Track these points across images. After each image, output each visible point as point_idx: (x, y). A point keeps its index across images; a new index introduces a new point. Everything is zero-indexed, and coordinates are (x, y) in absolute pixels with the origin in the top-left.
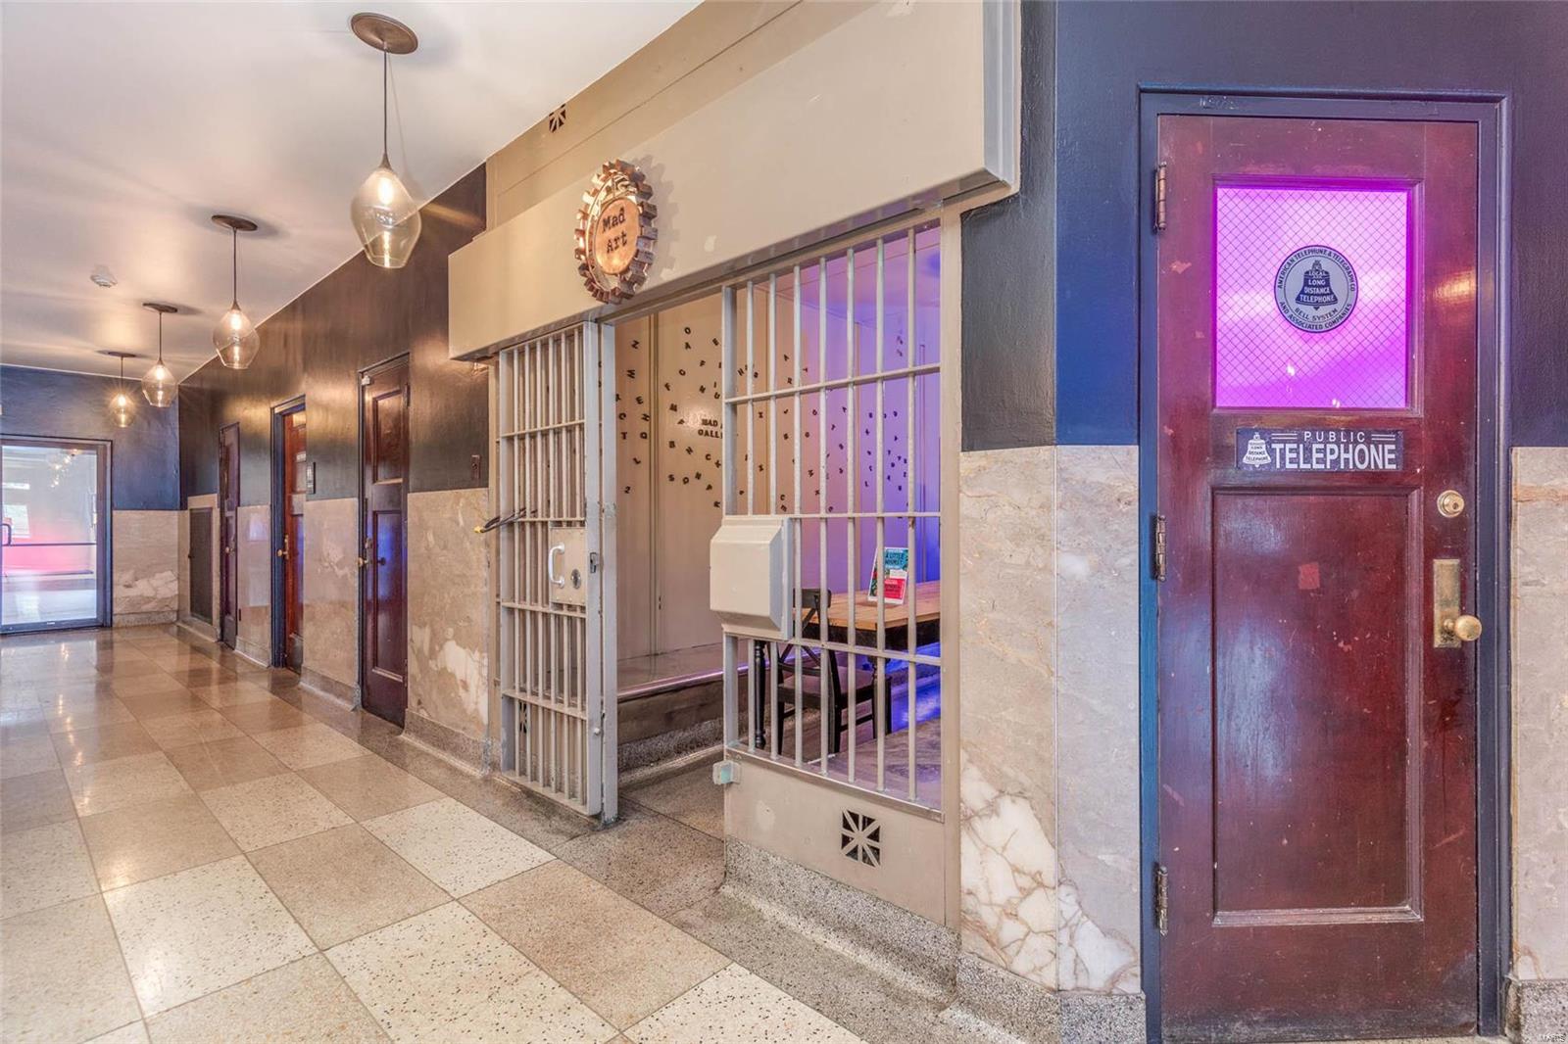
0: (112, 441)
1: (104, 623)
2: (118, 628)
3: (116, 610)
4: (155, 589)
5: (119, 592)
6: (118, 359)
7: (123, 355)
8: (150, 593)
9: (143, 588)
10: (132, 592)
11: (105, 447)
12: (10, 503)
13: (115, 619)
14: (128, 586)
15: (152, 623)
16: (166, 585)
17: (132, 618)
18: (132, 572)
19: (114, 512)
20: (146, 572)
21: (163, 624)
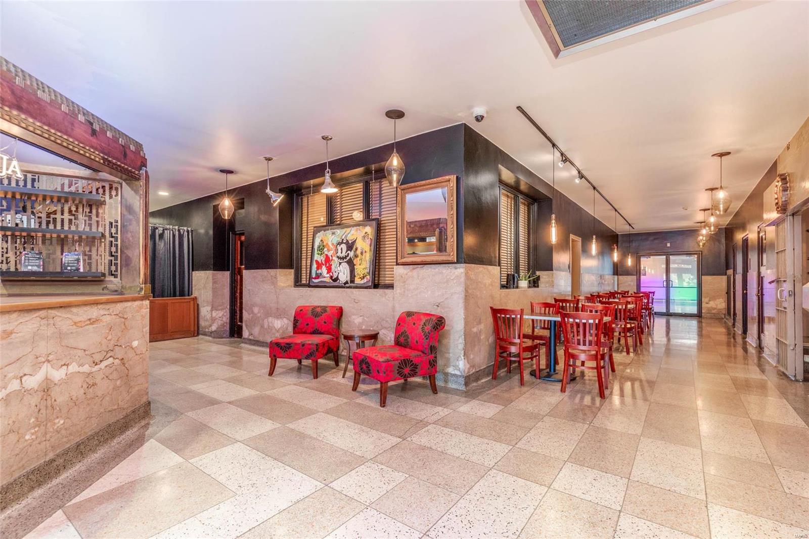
0: (701, 251)
1: (699, 316)
2: (704, 318)
3: (703, 311)
4: (717, 305)
5: (704, 305)
6: (700, 224)
7: (701, 223)
8: (714, 306)
9: (712, 304)
10: (707, 305)
11: (699, 254)
12: (673, 272)
13: (703, 315)
14: (707, 303)
15: (717, 318)
16: (720, 304)
17: (708, 315)
18: (708, 298)
19: (703, 277)
20: (713, 298)
21: (719, 319)
